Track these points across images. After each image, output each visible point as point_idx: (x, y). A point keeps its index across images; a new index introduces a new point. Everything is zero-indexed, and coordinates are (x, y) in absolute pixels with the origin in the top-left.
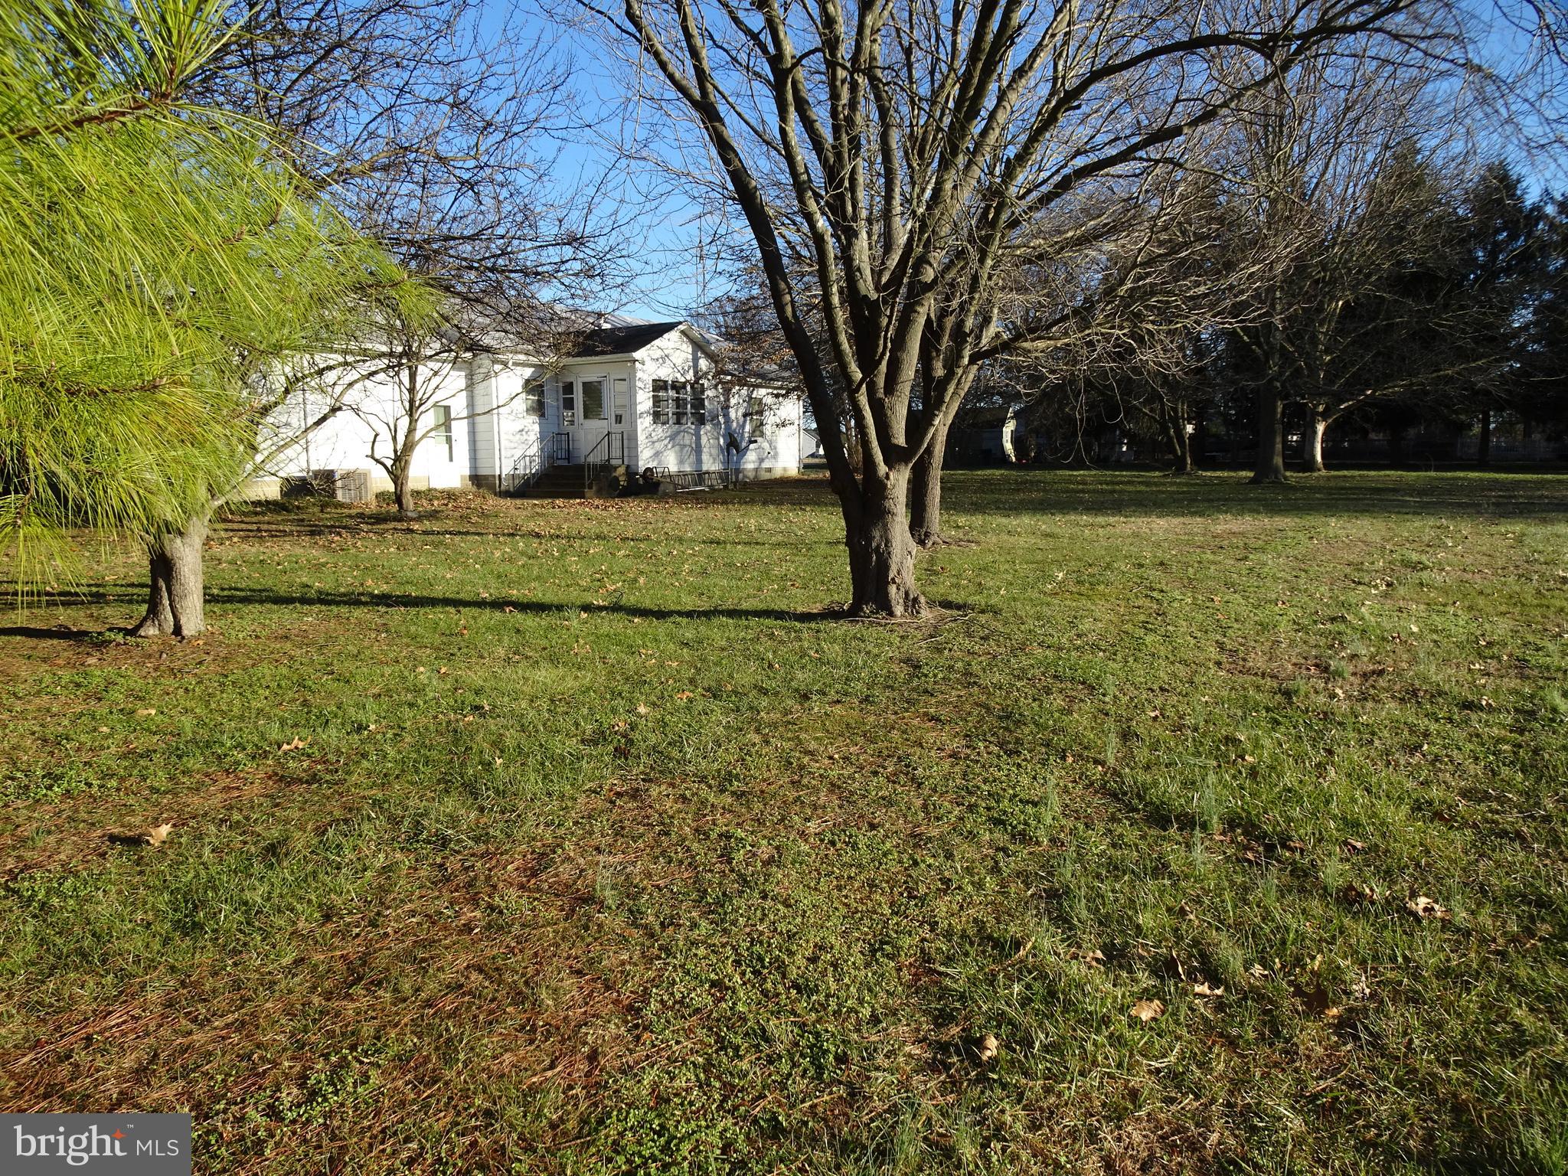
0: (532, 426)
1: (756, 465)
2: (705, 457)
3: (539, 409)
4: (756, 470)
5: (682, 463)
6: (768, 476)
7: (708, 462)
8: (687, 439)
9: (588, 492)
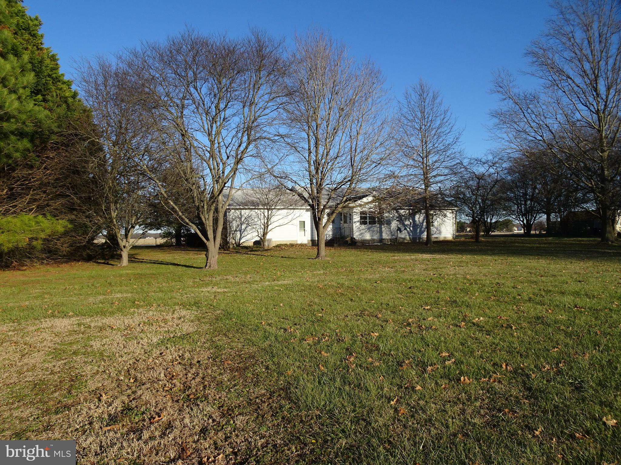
2: (384, 234)
5: (372, 236)
6: (435, 240)
7: (385, 236)
8: (375, 229)
9: (335, 245)
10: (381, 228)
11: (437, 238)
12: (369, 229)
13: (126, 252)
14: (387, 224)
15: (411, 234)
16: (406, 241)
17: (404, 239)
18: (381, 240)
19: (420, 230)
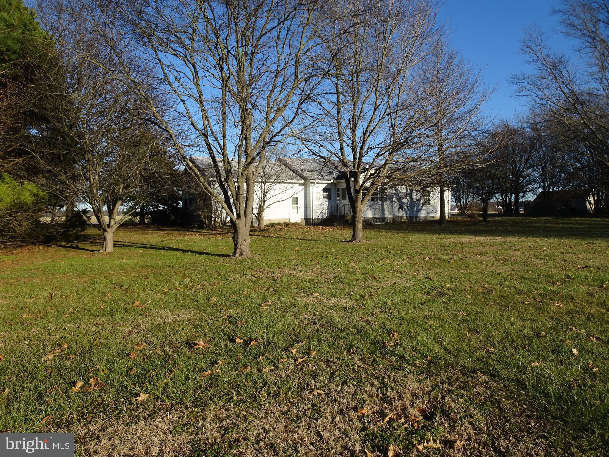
0: (326, 203)
1: (426, 215)
2: (386, 213)
3: (329, 197)
4: (426, 217)
5: (375, 214)
6: (432, 219)
7: (387, 214)
8: (377, 207)
9: (335, 224)
10: (383, 206)
11: (433, 217)
12: (371, 206)
13: (111, 233)
14: (389, 200)
15: (408, 212)
16: (403, 221)
17: (402, 217)
18: (383, 219)
19: (417, 209)
